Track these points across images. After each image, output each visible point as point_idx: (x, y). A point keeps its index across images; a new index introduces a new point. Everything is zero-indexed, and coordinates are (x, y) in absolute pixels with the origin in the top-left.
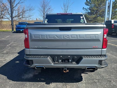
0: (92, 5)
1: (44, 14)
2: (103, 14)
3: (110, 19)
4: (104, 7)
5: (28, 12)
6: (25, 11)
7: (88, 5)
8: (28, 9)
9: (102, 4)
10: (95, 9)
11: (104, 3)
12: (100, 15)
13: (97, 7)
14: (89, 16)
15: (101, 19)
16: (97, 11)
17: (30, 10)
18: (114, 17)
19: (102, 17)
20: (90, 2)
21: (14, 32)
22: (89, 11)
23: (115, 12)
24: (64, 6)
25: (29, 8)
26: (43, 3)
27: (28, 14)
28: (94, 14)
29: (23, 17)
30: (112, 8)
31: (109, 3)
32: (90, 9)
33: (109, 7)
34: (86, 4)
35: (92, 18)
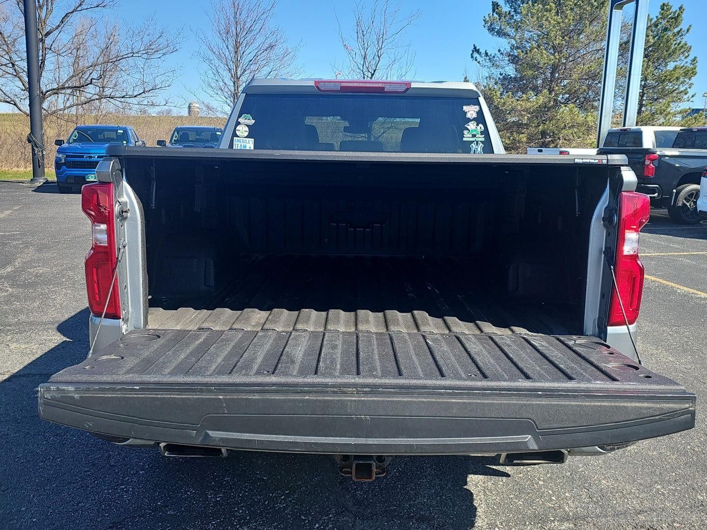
0: (527, 35)
1: (236, 79)
2: (589, 87)
3: (631, 124)
4: (598, 46)
5: (140, 62)
6: (119, 58)
7: (501, 33)
8: (138, 46)
9: (588, 30)
10: (545, 58)
11: (596, 27)
12: (572, 96)
13: (554, 47)
14: (509, 101)
15: (581, 117)
16: (555, 68)
17: (149, 51)
18: (656, 107)
19: (581, 107)
20: (518, 17)
21: (47, 188)
22: (510, 70)
23: (661, 81)
24: (361, 34)
25: (146, 39)
26: (230, 12)
27: (138, 76)
28: (537, 90)
29: (108, 92)
30: (646, 56)
31: (624, 26)
32: (514, 60)
33: (626, 48)
34: (491, 29)
35: (527, 110)
